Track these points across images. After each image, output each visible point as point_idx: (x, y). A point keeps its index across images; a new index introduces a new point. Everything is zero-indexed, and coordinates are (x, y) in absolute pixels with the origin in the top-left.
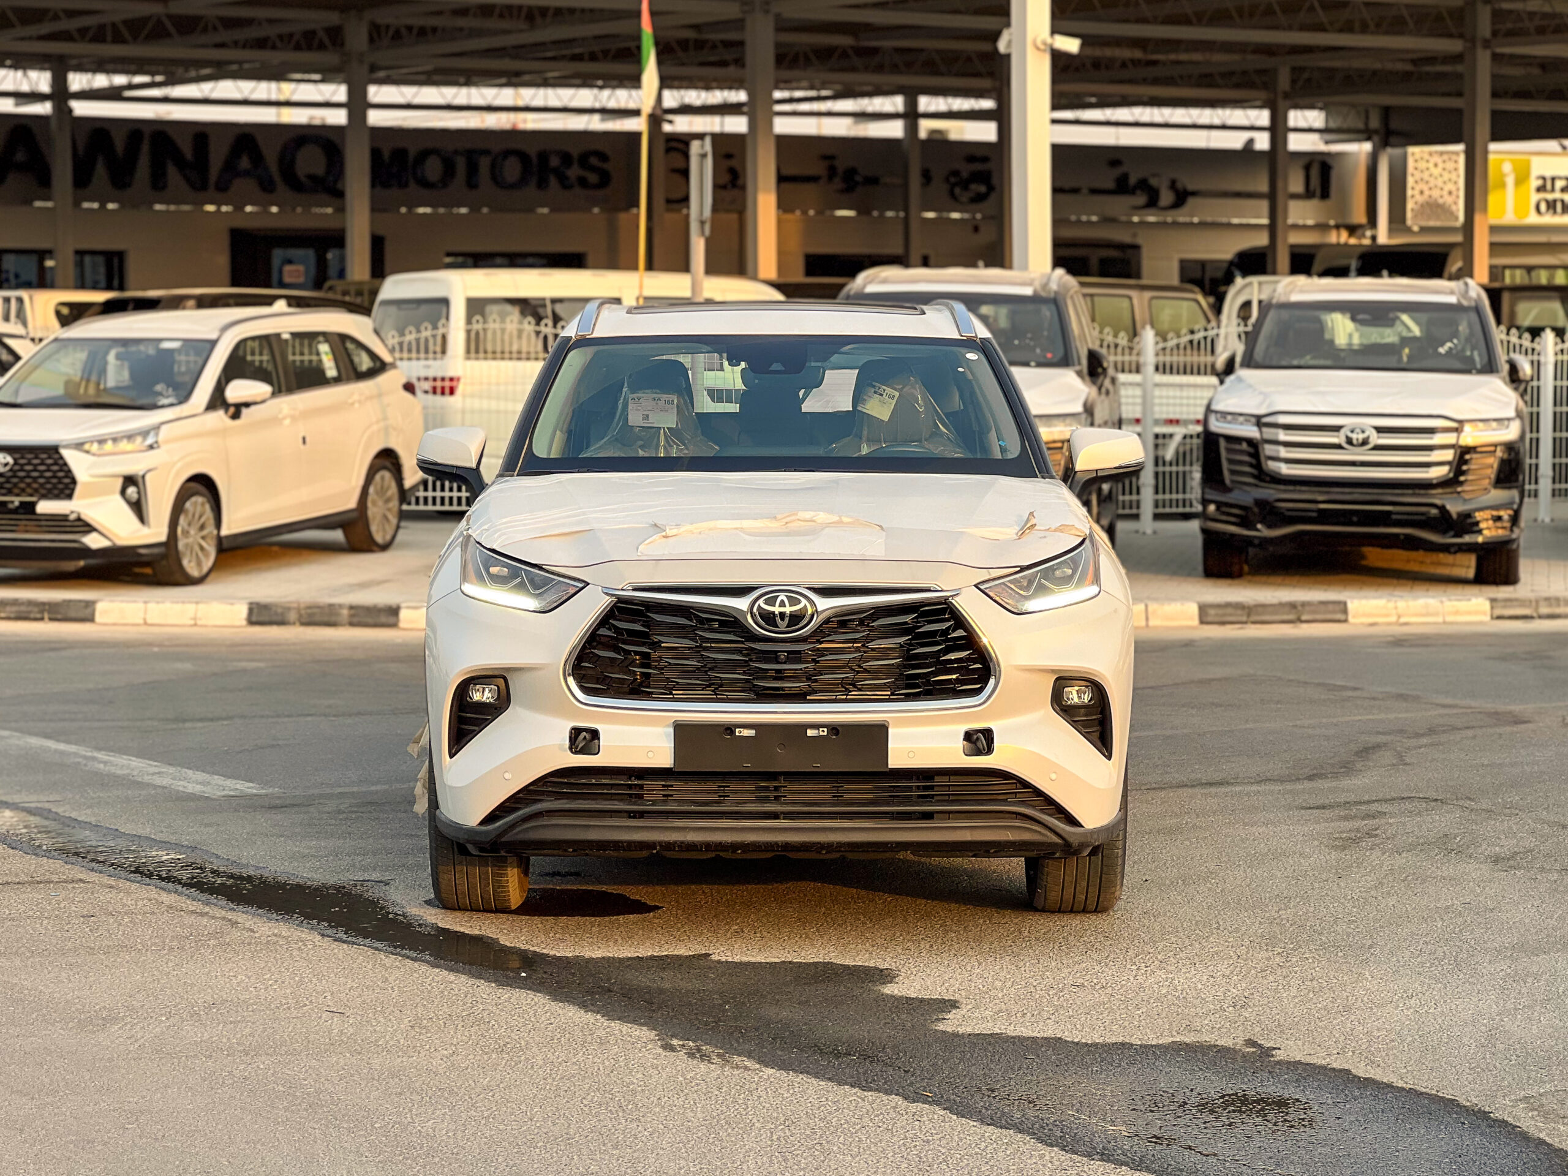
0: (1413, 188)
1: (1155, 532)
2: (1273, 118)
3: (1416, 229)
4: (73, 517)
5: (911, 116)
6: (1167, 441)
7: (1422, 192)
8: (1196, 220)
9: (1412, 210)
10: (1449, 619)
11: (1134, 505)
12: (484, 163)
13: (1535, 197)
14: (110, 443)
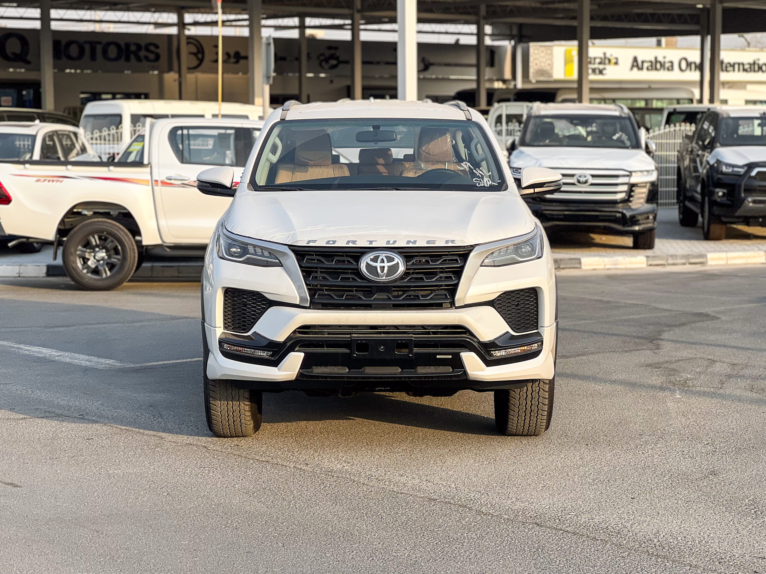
0: (532, 62)
2: (478, 29)
3: (534, 81)
5: (302, 27)
7: (536, 64)
9: (532, 73)
10: (628, 266)
12: (99, 48)
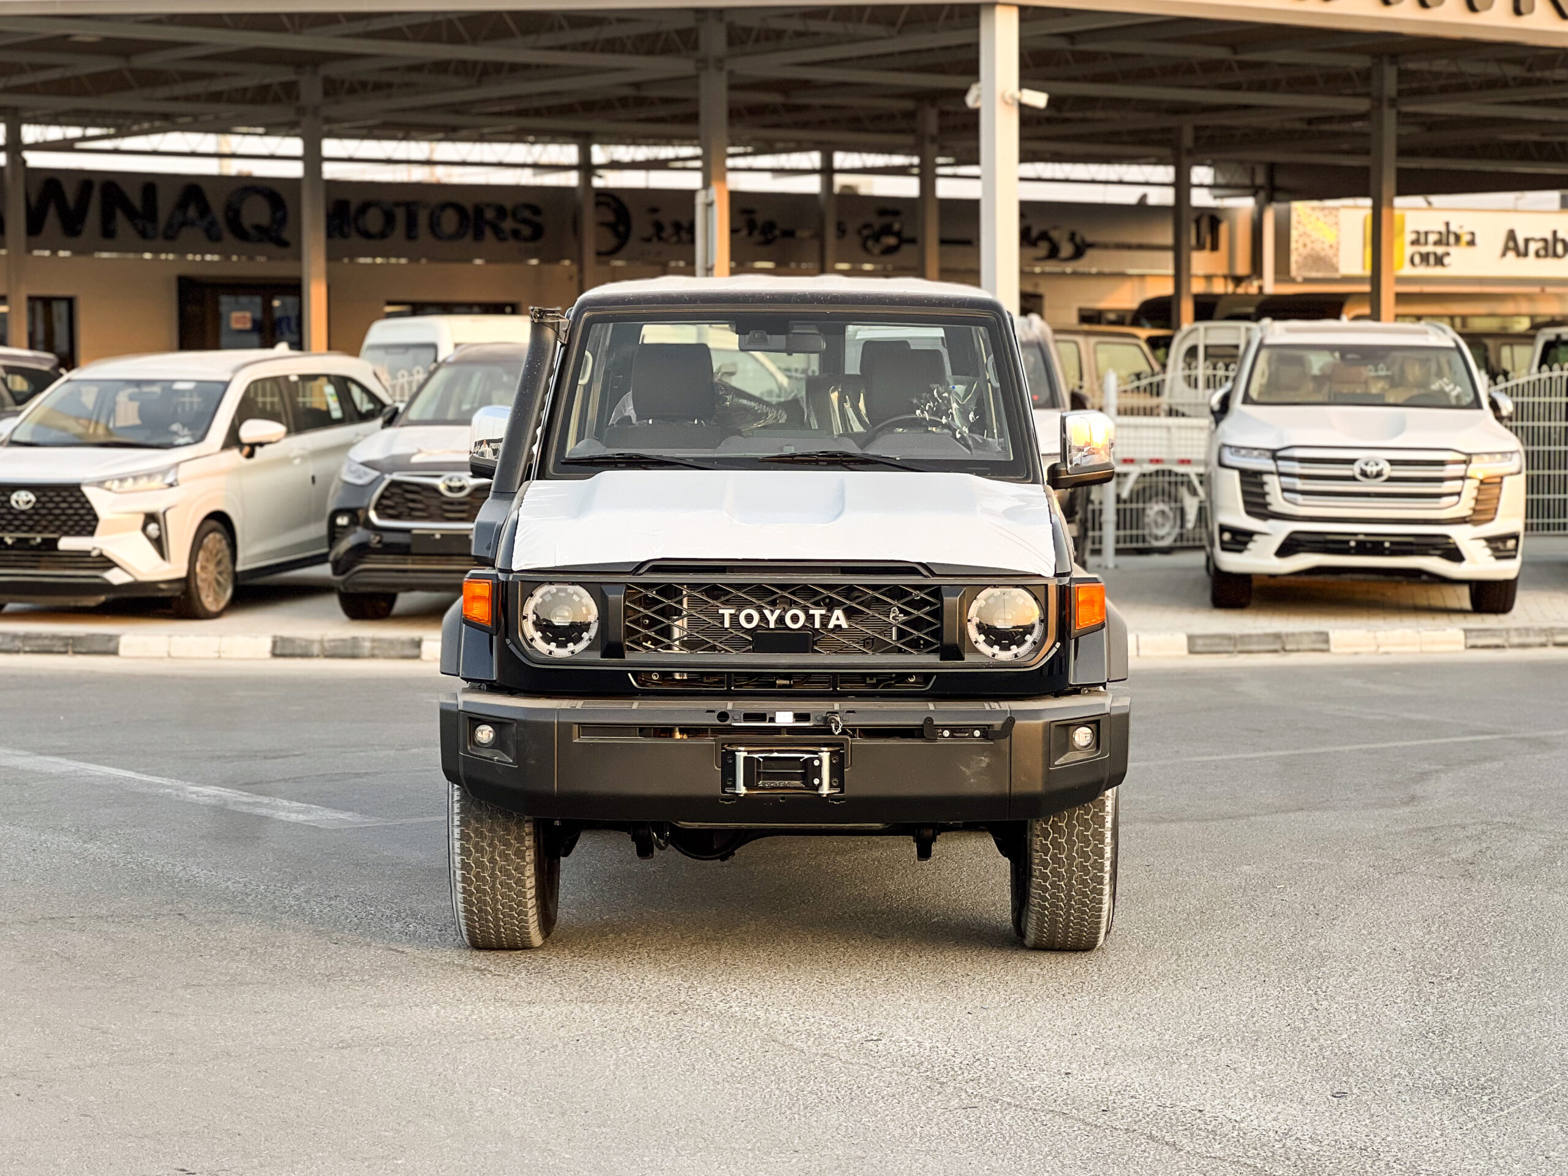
0: (1297, 242)
1: (1116, 567)
2: (1178, 174)
3: (1299, 279)
4: (95, 553)
5: (827, 171)
6: (1122, 479)
7: (1305, 245)
8: (1094, 270)
9: (1296, 262)
10: (1426, 648)
11: (1097, 540)
12: (423, 215)
13: (1410, 250)
14: (130, 481)
